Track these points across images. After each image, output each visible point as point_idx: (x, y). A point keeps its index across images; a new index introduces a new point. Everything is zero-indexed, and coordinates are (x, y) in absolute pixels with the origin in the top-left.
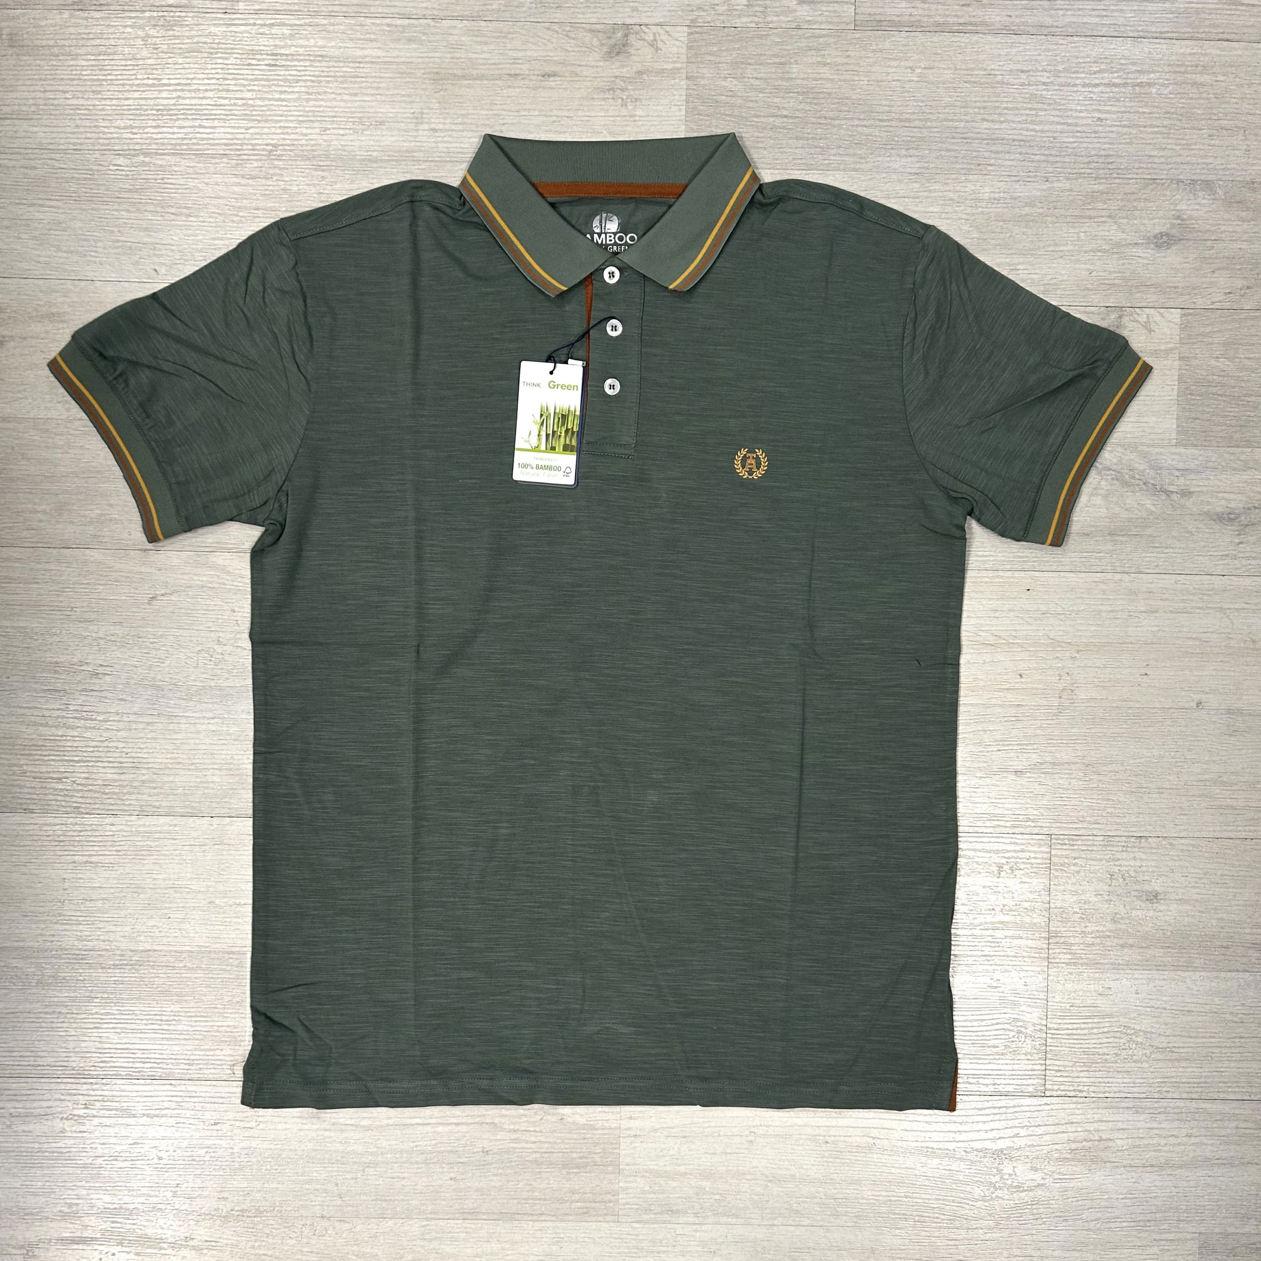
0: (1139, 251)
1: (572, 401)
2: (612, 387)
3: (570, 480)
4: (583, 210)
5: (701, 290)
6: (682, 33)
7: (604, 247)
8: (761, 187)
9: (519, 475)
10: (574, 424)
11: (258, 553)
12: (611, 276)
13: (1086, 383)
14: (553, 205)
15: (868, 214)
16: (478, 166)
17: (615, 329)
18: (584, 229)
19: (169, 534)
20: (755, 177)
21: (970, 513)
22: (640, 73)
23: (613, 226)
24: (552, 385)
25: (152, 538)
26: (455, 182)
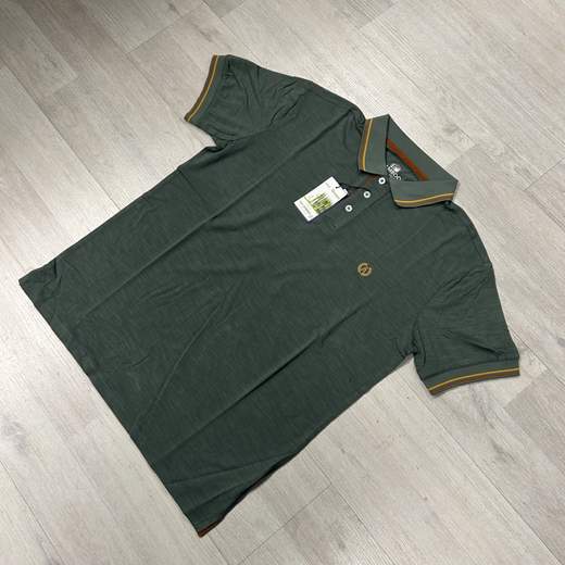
0: (550, 337)
1: (334, 200)
2: (349, 208)
3: (309, 219)
4: (394, 158)
5: (403, 210)
6: (472, 144)
7: (388, 173)
8: (450, 202)
9: (297, 203)
10: (327, 206)
11: (207, 150)
12: (382, 181)
13: (492, 356)
14: (387, 150)
15: (475, 240)
16: (377, 120)
17: (367, 195)
18: (388, 163)
19: (191, 122)
20: (452, 197)
21: (415, 354)
22: (449, 142)
23: (397, 170)
24: (333, 191)
25: (186, 118)
26: (367, 118)
